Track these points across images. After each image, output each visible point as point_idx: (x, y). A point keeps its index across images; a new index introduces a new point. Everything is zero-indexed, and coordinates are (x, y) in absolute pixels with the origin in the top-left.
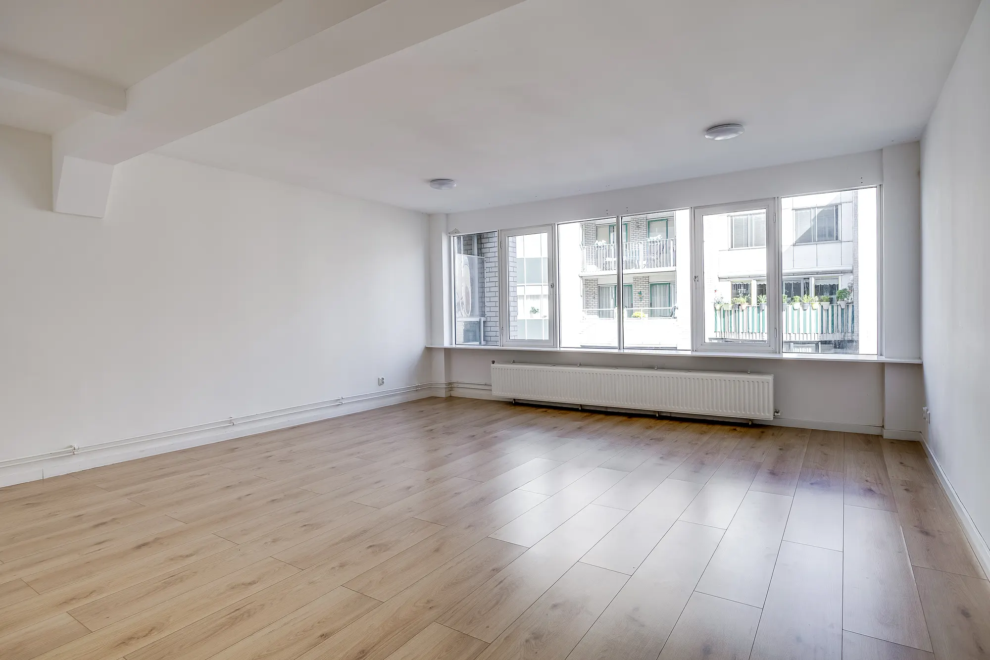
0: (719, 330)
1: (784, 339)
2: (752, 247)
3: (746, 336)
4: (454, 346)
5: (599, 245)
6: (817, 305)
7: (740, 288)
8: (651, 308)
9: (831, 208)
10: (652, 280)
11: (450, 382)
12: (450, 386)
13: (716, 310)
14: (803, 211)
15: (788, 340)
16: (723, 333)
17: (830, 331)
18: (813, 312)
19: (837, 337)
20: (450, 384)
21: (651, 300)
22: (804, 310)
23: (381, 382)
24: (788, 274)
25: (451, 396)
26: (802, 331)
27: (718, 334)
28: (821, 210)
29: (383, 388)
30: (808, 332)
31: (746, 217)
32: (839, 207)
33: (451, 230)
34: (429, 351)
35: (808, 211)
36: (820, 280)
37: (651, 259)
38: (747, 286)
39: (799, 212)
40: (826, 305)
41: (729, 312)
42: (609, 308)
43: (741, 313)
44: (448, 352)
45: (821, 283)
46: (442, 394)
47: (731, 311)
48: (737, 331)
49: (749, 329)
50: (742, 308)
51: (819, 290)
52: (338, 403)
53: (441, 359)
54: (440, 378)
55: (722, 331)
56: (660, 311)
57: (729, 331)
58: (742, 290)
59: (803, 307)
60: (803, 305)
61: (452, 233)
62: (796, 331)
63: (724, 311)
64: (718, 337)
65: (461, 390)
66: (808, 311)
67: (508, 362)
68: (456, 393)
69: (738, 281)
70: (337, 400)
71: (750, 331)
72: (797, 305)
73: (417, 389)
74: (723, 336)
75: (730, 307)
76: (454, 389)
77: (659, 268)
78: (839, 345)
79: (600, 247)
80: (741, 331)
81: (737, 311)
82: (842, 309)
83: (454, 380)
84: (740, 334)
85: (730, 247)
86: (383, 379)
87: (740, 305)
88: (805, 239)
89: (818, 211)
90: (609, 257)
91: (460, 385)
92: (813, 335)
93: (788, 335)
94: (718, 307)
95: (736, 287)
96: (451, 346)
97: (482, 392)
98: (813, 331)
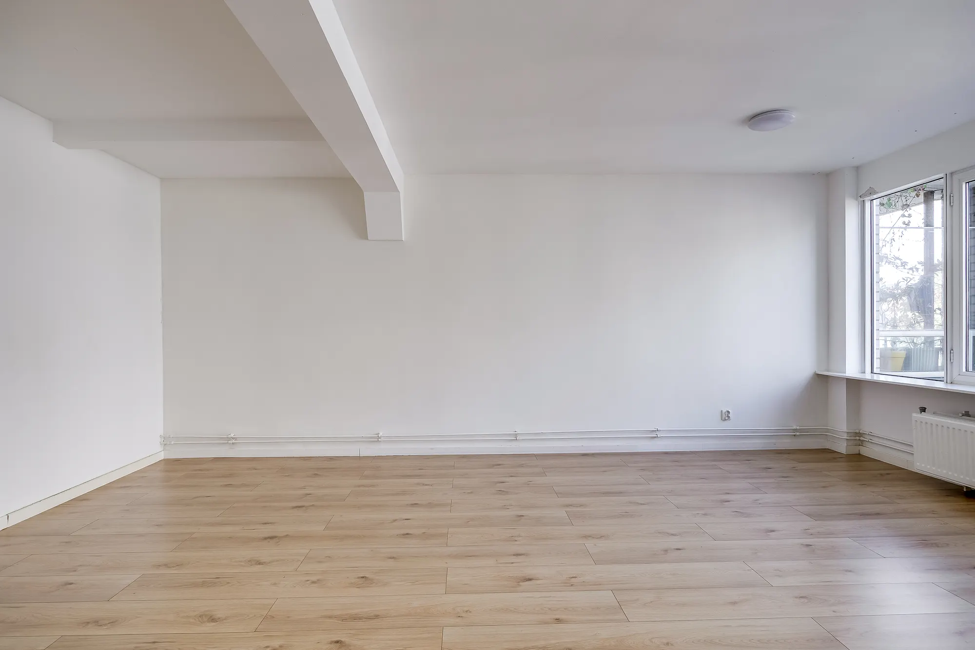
4: (868, 376)
11: (857, 431)
12: (858, 438)
20: (859, 434)
23: (726, 416)
25: (859, 454)
29: (726, 425)
33: (864, 189)
34: (821, 380)
44: (855, 386)
46: (844, 448)
52: (654, 435)
53: (840, 395)
54: (840, 423)
61: (865, 195)
65: (876, 449)
67: (953, 415)
68: (867, 451)
70: (653, 431)
73: (796, 434)
76: (863, 443)
83: (863, 430)
86: (728, 412)
91: (876, 440)
96: (862, 377)
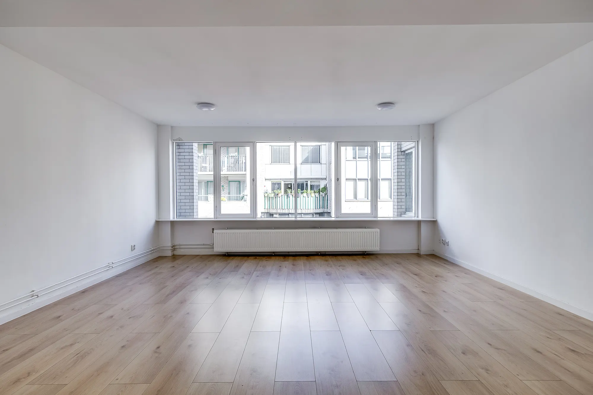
0: (266, 208)
1: (298, 212)
2: (281, 164)
3: (281, 211)
4: (176, 219)
5: (199, 156)
6: (313, 195)
7: (276, 186)
8: (229, 195)
9: (317, 147)
10: (230, 179)
12: (174, 248)
13: (265, 197)
14: (305, 147)
15: (301, 212)
16: (269, 209)
17: (318, 208)
18: (312, 198)
19: (321, 211)
20: (174, 246)
21: (229, 191)
22: (308, 197)
23: (133, 249)
24: (299, 179)
25: (174, 255)
26: (307, 208)
27: (266, 210)
28: (313, 147)
30: (309, 208)
31: (279, 147)
32: (321, 146)
33: (176, 137)
34: (158, 223)
35: (307, 147)
36: (313, 182)
37: (230, 167)
38: (279, 184)
39: (303, 147)
40: (317, 195)
41: (272, 198)
42: (201, 195)
43: (278, 198)
44: (173, 223)
45: (313, 184)
46: (169, 254)
47: (273, 197)
48: (276, 208)
49: (282, 207)
50: (279, 196)
51: (312, 187)
52: (109, 268)
53: (168, 229)
54: (167, 243)
55: (268, 208)
56: (234, 197)
57: (272, 208)
58: (277, 186)
59: (307, 195)
60: (307, 194)
61: (176, 140)
62: (304, 208)
63: (269, 197)
64: (266, 212)
65: (182, 250)
66: (309, 198)
67: (224, 229)
68: (178, 252)
69: (275, 181)
71: (283, 208)
72: (305, 194)
73: (153, 252)
74: (269, 211)
75: (273, 195)
76: (176, 249)
77: (234, 172)
78: (321, 214)
79: (200, 157)
80: (278, 208)
81: (276, 198)
82: (323, 197)
83: (176, 243)
84: (278, 210)
85: (271, 163)
86: (134, 245)
87: (278, 194)
88: (306, 161)
89: (311, 147)
90: (204, 164)
91: (182, 247)
92: (311, 210)
93: (301, 210)
94: (266, 195)
95: (273, 184)
96: (174, 219)
97: (200, 250)
98: (312, 208)
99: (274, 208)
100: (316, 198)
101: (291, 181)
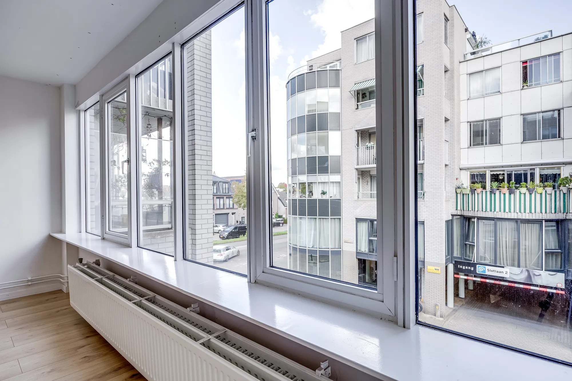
0: (459, 209)
2: (487, 146)
3: (480, 214)
6: (541, 190)
7: (478, 178)
9: (554, 112)
13: (457, 193)
14: (529, 115)
17: (553, 211)
18: (538, 196)
22: (530, 194)
26: (528, 211)
27: (458, 211)
28: (545, 114)
33: (77, 102)
35: (534, 115)
38: (482, 176)
39: (526, 116)
40: (550, 190)
43: (476, 196)
45: (545, 172)
47: (468, 194)
48: (473, 210)
49: (482, 208)
50: (477, 192)
51: (544, 178)
55: (462, 210)
57: (467, 210)
59: (529, 191)
61: (77, 106)
63: (463, 194)
64: (458, 214)
66: (533, 195)
69: (476, 171)
72: (524, 190)
73: (31, 283)
74: (462, 213)
75: (468, 191)
80: (476, 210)
81: (473, 195)
82: (564, 194)
84: (476, 212)
85: (469, 146)
87: (476, 190)
88: (531, 138)
89: (542, 115)
92: (537, 214)
94: (459, 191)
95: (473, 176)
99: (470, 210)
100: (548, 196)
101: (504, 171)
